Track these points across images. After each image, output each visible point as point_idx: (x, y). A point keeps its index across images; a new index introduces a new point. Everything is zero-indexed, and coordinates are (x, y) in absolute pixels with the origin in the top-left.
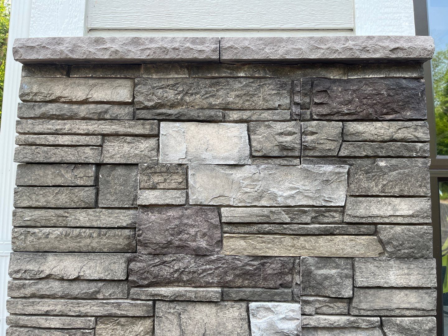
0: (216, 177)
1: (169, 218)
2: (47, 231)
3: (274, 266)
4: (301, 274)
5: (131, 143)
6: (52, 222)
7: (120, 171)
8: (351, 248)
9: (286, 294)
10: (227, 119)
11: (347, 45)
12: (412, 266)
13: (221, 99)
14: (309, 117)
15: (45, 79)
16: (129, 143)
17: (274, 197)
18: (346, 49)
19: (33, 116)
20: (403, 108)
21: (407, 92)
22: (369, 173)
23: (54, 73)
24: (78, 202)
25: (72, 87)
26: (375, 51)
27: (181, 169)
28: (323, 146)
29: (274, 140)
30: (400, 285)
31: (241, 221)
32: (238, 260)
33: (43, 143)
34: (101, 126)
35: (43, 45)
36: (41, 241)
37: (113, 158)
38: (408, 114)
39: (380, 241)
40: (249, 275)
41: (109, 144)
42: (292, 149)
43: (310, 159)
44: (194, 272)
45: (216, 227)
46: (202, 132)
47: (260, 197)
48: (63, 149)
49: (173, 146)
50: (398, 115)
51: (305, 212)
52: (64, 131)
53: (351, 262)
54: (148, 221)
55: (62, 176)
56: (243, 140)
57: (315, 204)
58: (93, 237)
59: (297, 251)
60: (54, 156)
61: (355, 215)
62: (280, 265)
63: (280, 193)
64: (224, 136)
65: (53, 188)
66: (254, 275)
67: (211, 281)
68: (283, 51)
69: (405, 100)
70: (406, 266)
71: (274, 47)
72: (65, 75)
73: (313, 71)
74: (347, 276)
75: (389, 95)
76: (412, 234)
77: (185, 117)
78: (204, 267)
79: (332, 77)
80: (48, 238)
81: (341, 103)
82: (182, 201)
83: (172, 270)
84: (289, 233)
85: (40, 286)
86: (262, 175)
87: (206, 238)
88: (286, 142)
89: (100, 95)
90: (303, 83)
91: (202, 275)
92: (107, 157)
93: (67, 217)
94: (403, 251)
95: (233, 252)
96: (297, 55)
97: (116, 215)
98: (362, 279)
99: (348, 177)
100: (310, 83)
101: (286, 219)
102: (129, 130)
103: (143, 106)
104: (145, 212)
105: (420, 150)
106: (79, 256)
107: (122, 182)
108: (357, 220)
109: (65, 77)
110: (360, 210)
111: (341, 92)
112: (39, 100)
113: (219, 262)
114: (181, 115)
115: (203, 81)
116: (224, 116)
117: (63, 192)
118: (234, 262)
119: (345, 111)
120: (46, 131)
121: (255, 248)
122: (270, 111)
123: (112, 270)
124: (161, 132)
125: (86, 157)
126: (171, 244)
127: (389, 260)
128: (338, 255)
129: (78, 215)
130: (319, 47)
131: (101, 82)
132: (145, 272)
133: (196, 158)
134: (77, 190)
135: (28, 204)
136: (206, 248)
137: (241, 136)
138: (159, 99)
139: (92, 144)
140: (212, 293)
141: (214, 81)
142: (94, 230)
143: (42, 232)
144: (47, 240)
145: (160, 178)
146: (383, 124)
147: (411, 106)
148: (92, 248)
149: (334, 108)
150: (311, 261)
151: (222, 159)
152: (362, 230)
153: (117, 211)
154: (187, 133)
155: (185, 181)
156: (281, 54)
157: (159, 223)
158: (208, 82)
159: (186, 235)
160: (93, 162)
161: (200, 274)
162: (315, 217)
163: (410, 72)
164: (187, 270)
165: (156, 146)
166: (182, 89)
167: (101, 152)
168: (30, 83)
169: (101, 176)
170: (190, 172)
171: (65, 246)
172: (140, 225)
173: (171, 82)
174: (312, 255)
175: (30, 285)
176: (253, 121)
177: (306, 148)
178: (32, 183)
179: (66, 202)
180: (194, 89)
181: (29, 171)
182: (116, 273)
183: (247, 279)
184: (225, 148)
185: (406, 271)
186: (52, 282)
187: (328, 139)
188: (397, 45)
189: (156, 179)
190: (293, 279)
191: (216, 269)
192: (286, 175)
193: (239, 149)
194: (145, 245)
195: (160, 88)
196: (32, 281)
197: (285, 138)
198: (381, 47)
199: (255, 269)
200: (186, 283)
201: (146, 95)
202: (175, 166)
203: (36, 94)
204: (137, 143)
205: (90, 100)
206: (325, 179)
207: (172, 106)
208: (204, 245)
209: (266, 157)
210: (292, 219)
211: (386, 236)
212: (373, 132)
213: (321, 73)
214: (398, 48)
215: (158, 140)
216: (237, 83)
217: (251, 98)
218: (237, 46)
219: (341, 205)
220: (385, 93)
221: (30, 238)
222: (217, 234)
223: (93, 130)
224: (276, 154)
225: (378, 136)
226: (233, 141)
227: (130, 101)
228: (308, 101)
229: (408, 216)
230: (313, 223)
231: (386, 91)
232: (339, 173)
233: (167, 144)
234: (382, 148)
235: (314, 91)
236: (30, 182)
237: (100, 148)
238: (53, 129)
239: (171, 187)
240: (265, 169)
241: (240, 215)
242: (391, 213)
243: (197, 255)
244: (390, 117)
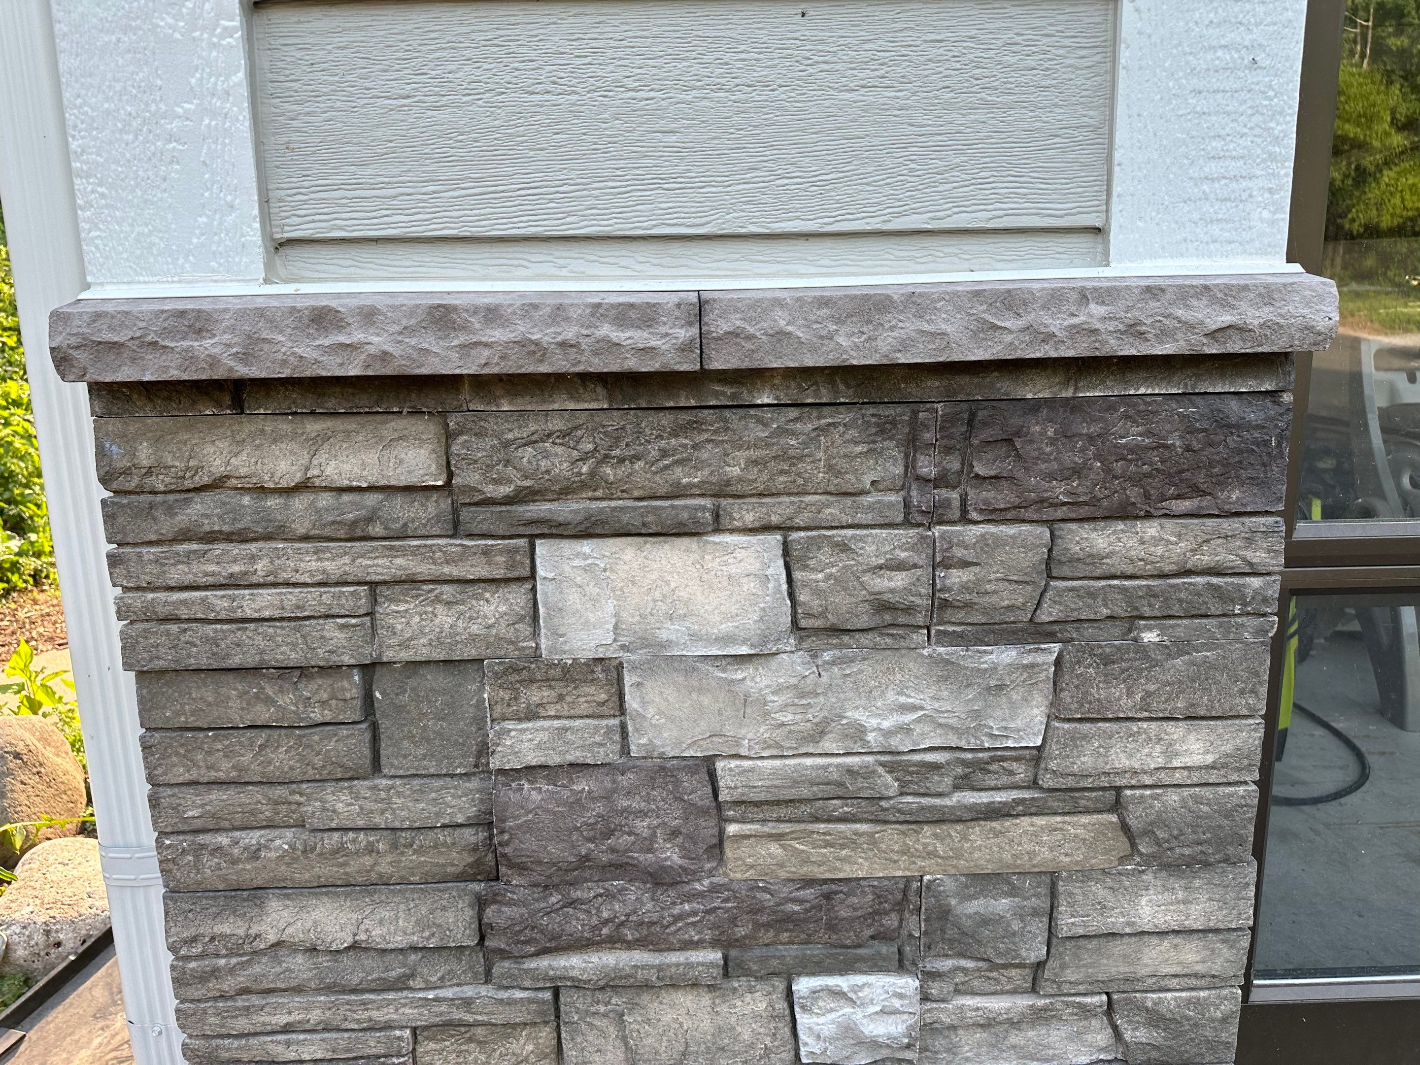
0: (700, 691)
1: (580, 799)
2: (254, 842)
3: (855, 900)
4: (923, 917)
5: (456, 603)
6: (262, 816)
7: (433, 679)
8: (1051, 849)
9: (885, 959)
10: (725, 522)
11: (1082, 318)
12: (1197, 882)
13: (706, 472)
14: (957, 515)
15: (169, 423)
16: (448, 603)
17: (859, 732)
18: (1075, 331)
19: (153, 537)
20: (1222, 482)
21: (1238, 436)
22: (1114, 663)
23: (194, 402)
24: (323, 767)
25: (258, 447)
26: (1164, 334)
27: (603, 671)
28: (994, 599)
29: (858, 587)
30: (1163, 927)
31: (769, 797)
32: (764, 890)
33: (200, 615)
34: (360, 560)
35: (149, 338)
36: (241, 866)
37: (408, 647)
38: (1234, 497)
39: (1125, 828)
40: (793, 921)
41: (393, 607)
42: (909, 609)
43: (954, 631)
44: (653, 923)
45: (703, 812)
46: (655, 566)
47: (820, 732)
48: (260, 630)
49: (577, 611)
50: (1207, 501)
51: (935, 767)
52: (254, 579)
53: (1048, 881)
54: (522, 807)
55: (269, 701)
56: (771, 585)
57: (963, 744)
58: (378, 852)
59: (914, 863)
60: (239, 649)
61: (1068, 771)
62: (871, 897)
63: (874, 722)
64: (719, 573)
65: (249, 733)
66: (806, 921)
67: (696, 938)
68: (890, 340)
69: (1231, 461)
70: (1182, 882)
71: (862, 326)
72: (228, 408)
73: (976, 380)
74: (1035, 913)
75: (1188, 449)
76: (1205, 809)
77: (607, 527)
78: (676, 911)
79: (1030, 396)
80: (258, 858)
81: (1051, 476)
82: (609, 753)
83: (595, 921)
84: (894, 819)
85: (257, 969)
86: (825, 679)
87: (680, 839)
88: (892, 591)
89: (346, 467)
90: (942, 422)
91: (673, 928)
92: (389, 646)
93: (299, 804)
94: (1178, 851)
95: (752, 872)
96: (934, 353)
97: (433, 795)
98: (1073, 920)
99: (1056, 673)
100: (966, 416)
101: (887, 786)
102: (446, 570)
103: (478, 497)
104: (513, 781)
105: (1253, 598)
106: (347, 895)
107: (443, 710)
108: (1071, 782)
109: (229, 412)
110: (1082, 759)
111: (1052, 442)
112: (161, 487)
113: (715, 895)
114: (594, 524)
115: (653, 417)
116: (717, 517)
117: (278, 742)
118: (755, 897)
119: (1061, 497)
120: (203, 581)
121: (806, 861)
122: (849, 501)
123: (439, 926)
124: (541, 572)
125: (329, 651)
126: (588, 860)
127: (1143, 872)
128: (1018, 867)
129: (330, 798)
130: (999, 324)
131: (342, 427)
132: (526, 928)
133: (647, 642)
134: (316, 738)
135: (187, 777)
136: (680, 867)
137: (767, 573)
138: (526, 477)
139: (342, 612)
140: (701, 968)
141: (685, 417)
142: (379, 833)
143: (241, 844)
144: (257, 864)
145: (546, 694)
146: (1162, 528)
147: (1244, 474)
148: (381, 875)
149: (1030, 491)
150: (950, 885)
151: (716, 639)
152: (1083, 802)
153: (437, 783)
154: (612, 570)
155: (615, 699)
156: (885, 350)
157: (554, 813)
158: (666, 420)
159: (626, 837)
160: (353, 662)
161: (667, 927)
162: (965, 777)
163: (1256, 378)
164: (634, 918)
165: (530, 611)
166: (591, 447)
167: (370, 631)
168: (126, 436)
169: (378, 695)
170: (629, 680)
171: (307, 876)
172: (504, 821)
173: (557, 424)
174: (953, 871)
175: (232, 971)
176: (799, 529)
177: (945, 604)
178: (186, 722)
179: (292, 768)
180: (627, 445)
181: (174, 691)
182: (450, 931)
183: (786, 931)
184: (723, 608)
185: (1181, 895)
186: (288, 956)
187: (1008, 580)
188: (1227, 319)
189: (535, 695)
190: (901, 921)
191: (708, 912)
192: (890, 671)
193: (762, 613)
194: (521, 868)
195: (526, 444)
196: (234, 961)
197: (890, 579)
198: (1179, 322)
199: (807, 911)
200: (630, 946)
201: (487, 466)
202: (585, 664)
203: (149, 471)
204: (474, 602)
205: (317, 482)
206: (993, 683)
207: (566, 492)
208: (675, 857)
209: (836, 631)
210: (903, 784)
211: (1141, 816)
212: (1133, 553)
213: (998, 386)
214: (1229, 327)
215: (534, 589)
216: (752, 425)
217: (793, 464)
218: (751, 330)
219: (1032, 745)
220: (1178, 443)
221: (209, 862)
222: (707, 828)
223: (341, 571)
224: (864, 622)
225: (1146, 564)
226: (745, 588)
227: (440, 483)
228: (956, 466)
229: (1200, 768)
230: (957, 788)
231: (1181, 437)
232: (1032, 666)
233: (560, 605)
234: (1155, 596)
235: (976, 442)
236: (183, 719)
237: (367, 619)
238: (219, 573)
239: (577, 712)
240: (833, 663)
241: (770, 783)
242: (1161, 761)
243: (657, 884)
244: (1185, 505)
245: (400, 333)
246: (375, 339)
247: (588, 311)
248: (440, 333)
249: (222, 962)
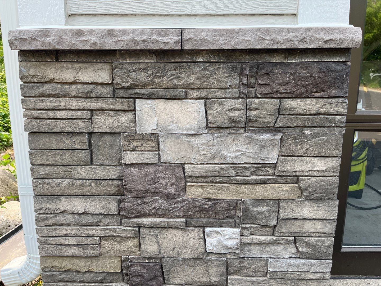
0: (180, 144)
1: (147, 173)
2: (58, 182)
3: (222, 205)
4: (241, 211)
5: (114, 116)
6: (61, 175)
7: (107, 138)
8: (278, 193)
9: (231, 223)
10: (188, 96)
11: (288, 37)
12: (321, 205)
13: (183, 81)
14: (253, 95)
15: (38, 63)
16: (112, 116)
17: (224, 157)
18: (287, 40)
19: (33, 95)
20: (330, 88)
21: (334, 74)
22: (297, 139)
23: (45, 58)
24: (78, 161)
25: (62, 71)
26: (312, 42)
27: (154, 137)
28: (263, 120)
29: (225, 115)
30: (310, 218)
31: (199, 175)
32: (197, 201)
33: (45, 117)
34: (88, 103)
35: (33, 38)
36: (55, 188)
37: (101, 128)
38: (333, 92)
39: (300, 188)
40: (205, 211)
41: (97, 117)
42: (239, 122)
43: (252, 129)
44: (166, 209)
45: (181, 179)
46: (169, 108)
47: (214, 157)
48: (62, 122)
49: (147, 120)
50: (324, 93)
51: (246, 168)
52: (60, 108)
53: (277, 202)
54: (131, 175)
55: (64, 142)
56: (201, 114)
57: (254, 162)
58: (92, 186)
59: (239, 195)
60: (56, 127)
61: (283, 170)
62: (227, 204)
63: (229, 155)
64: (186, 110)
65: (58, 151)
66: (208, 211)
67: (178, 215)
68: (234, 42)
69: (332, 81)
70: (316, 205)
71: (227, 38)
72: (54, 60)
73: (259, 56)
74: (274, 212)
75: (319, 77)
76: (323, 183)
77: (155, 96)
78: (173, 206)
79: (274, 61)
80: (59, 186)
81: (280, 84)
82: (155, 160)
83: (150, 208)
84: (234, 183)
85: (58, 218)
86: (215, 141)
87: (174, 186)
88: (235, 116)
89: (86, 77)
90: (250, 68)
91: (172, 211)
92: (96, 128)
93: (71, 172)
94: (315, 195)
95: (194, 196)
96: (246, 46)
97: (107, 171)
98: (284, 214)
99: (281, 143)
100: (256, 66)
101: (232, 173)
102: (111, 107)
103: (120, 86)
104: (129, 168)
105: (338, 122)
106: (83, 198)
107: (110, 147)
108: (284, 174)
109: (54, 61)
110: (288, 167)
111: (281, 74)
112: (36, 81)
113: (184, 202)
114: (152, 95)
115: (169, 65)
116: (186, 94)
117: (65, 154)
118: (194, 203)
119: (283, 91)
120: (46, 107)
121: (209, 193)
122: (223, 91)
123: (108, 208)
124: (137, 108)
125: (80, 128)
126: (149, 191)
127: (305, 201)
128: (269, 198)
129: (79, 170)
130: (265, 38)
131: (85, 66)
132: (131, 209)
133: (165, 129)
134: (76, 153)
135: (41, 163)
136: (174, 193)
137: (200, 111)
138: (133, 81)
139: (84, 118)
140: (179, 223)
141: (178, 65)
142: (92, 181)
143: (55, 182)
144: (59, 188)
145: (138, 144)
146: (312, 101)
147: (336, 86)
148: (92, 193)
149: (274, 89)
150: (249, 202)
151: (185, 129)
152: (288, 180)
153: (108, 167)
154: (157, 109)
155: (157, 146)
156: (233, 45)
157: (140, 177)
158: (172, 65)
159: (159, 185)
160: (86, 132)
161: (170, 211)
162: (254, 171)
163: (339, 57)
164: (161, 208)
165: (134, 119)
166: (151, 72)
167: (91, 123)
168: (27, 67)
169: (93, 142)
170: (161, 140)
171: (73, 192)
172: (126, 178)
173: (142, 66)
174: (250, 198)
175: (51, 218)
176: (209, 99)
177: (250, 121)
178: (41, 147)
179: (69, 161)
180: (161, 72)
181: (38, 139)
182: (111, 209)
183: (203, 213)
184: (187, 120)
185: (316, 208)
186: (67, 215)
187: (267, 114)
188: (330, 37)
189: (135, 144)
190: (236, 213)
191: (182, 207)
192: (234, 140)
193: (198, 122)
194: (130, 192)
195: (134, 72)
196: (52, 215)
197: (234, 113)
198: (316, 38)
199: (209, 208)
200: (160, 216)
201: (123, 77)
202: (149, 135)
203: (33, 77)
204: (119, 116)
205: (78, 81)
206: (263, 144)
207: (144, 86)
208: (173, 191)
209: (218, 128)
210: (237, 173)
211: (304, 185)
212: (303, 108)
213: (265, 58)
214: (331, 40)
215: (135, 113)
216: (196, 67)
217: (208, 79)
218: (196, 38)
219: (273, 163)
220: (316, 76)
221: (46, 187)
222: (182, 183)
223: (83, 106)
224: (226, 125)
225: (307, 111)
226: (194, 115)
227: (110, 82)
228: (254, 81)
229: (322, 171)
230: (252, 175)
231: (317, 74)
232: (274, 140)
233: (142, 118)
234: (309, 120)
235: (259, 74)
236: (40, 146)
237: (90, 120)
238: (51, 106)
239: (147, 149)
240: (218, 137)
241: (199, 171)
242: (310, 169)
243: (168, 198)
244: (318, 95)
245: (100, 37)
246: (93, 39)
247: (150, 32)
248: (110, 38)
249: (49, 216)
